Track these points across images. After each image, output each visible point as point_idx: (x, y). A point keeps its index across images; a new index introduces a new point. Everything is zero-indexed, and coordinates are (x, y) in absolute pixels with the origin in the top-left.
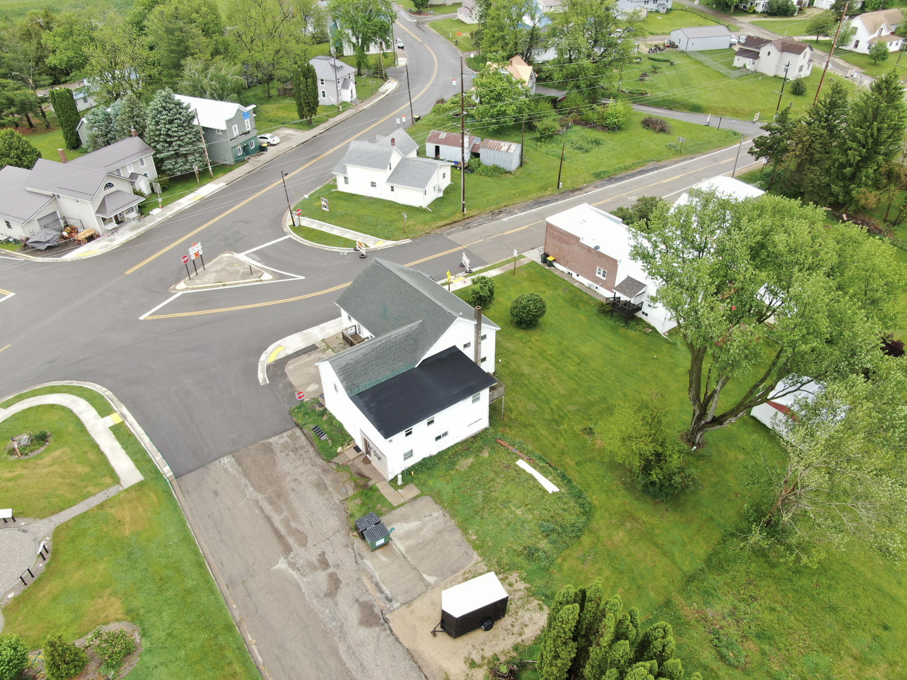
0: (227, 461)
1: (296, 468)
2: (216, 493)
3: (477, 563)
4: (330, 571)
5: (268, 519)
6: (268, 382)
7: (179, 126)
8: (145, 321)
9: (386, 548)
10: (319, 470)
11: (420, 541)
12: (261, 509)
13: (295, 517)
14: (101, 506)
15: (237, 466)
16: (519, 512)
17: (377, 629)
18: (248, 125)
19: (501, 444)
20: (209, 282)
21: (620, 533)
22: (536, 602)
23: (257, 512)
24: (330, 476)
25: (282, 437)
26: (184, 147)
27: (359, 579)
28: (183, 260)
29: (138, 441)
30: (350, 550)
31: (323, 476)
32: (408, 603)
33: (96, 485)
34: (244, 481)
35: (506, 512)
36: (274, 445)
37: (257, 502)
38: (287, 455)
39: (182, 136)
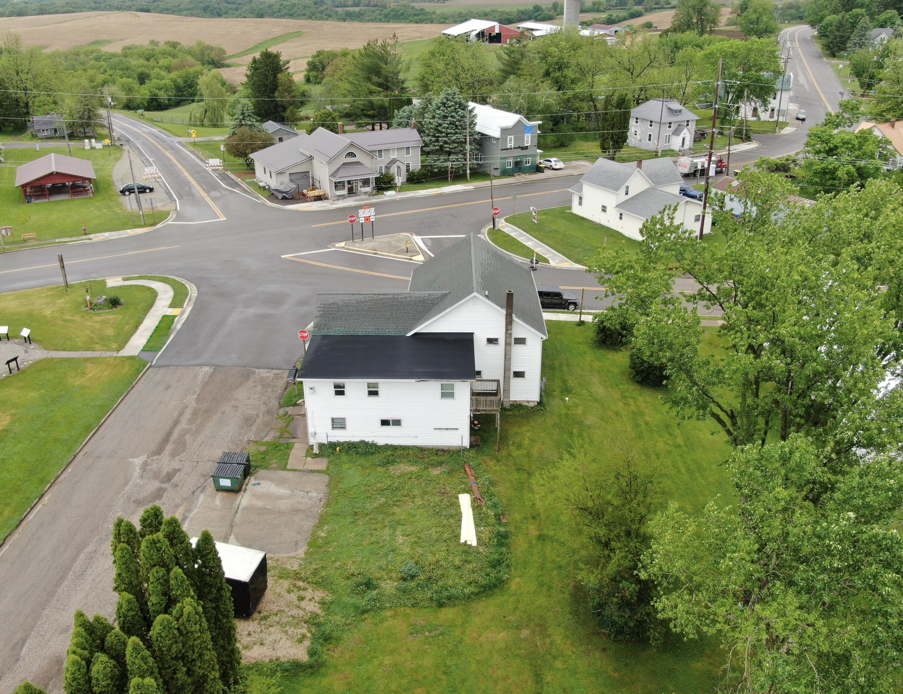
0: (206, 370)
1: (249, 398)
2: (168, 388)
3: (294, 557)
4: (165, 486)
5: (176, 424)
7: (451, 123)
8: (284, 259)
9: (231, 495)
11: (269, 507)
12: (181, 414)
13: (197, 433)
14: (88, 359)
15: (207, 377)
16: (400, 539)
18: (528, 140)
19: (465, 471)
20: (365, 248)
21: (502, 634)
22: (304, 631)
23: (176, 414)
24: (267, 419)
25: (269, 372)
26: (450, 145)
28: (350, 219)
31: (261, 415)
33: (103, 345)
34: (197, 389)
35: (387, 531)
36: (255, 375)
37: (186, 407)
38: (255, 387)
39: (451, 133)
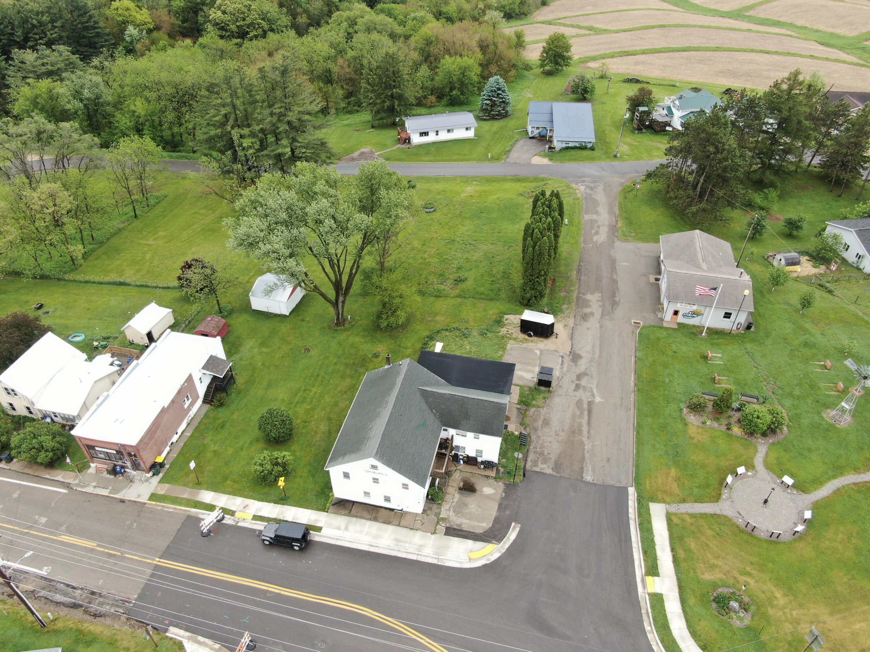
0: (588, 477)
1: (550, 442)
2: (608, 460)
3: (511, 345)
4: (578, 382)
5: (589, 423)
6: (513, 524)
10: (539, 433)
12: (589, 432)
13: (574, 416)
14: (684, 501)
15: (585, 468)
17: (577, 352)
23: (592, 432)
24: (536, 425)
25: (542, 469)
27: (568, 371)
29: (642, 541)
30: (560, 384)
31: (540, 427)
32: (556, 351)
33: (683, 520)
34: (587, 456)
36: (551, 466)
37: (588, 437)
38: (549, 454)
